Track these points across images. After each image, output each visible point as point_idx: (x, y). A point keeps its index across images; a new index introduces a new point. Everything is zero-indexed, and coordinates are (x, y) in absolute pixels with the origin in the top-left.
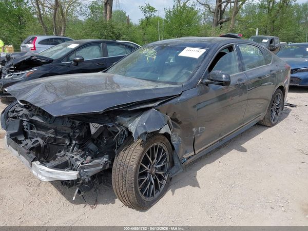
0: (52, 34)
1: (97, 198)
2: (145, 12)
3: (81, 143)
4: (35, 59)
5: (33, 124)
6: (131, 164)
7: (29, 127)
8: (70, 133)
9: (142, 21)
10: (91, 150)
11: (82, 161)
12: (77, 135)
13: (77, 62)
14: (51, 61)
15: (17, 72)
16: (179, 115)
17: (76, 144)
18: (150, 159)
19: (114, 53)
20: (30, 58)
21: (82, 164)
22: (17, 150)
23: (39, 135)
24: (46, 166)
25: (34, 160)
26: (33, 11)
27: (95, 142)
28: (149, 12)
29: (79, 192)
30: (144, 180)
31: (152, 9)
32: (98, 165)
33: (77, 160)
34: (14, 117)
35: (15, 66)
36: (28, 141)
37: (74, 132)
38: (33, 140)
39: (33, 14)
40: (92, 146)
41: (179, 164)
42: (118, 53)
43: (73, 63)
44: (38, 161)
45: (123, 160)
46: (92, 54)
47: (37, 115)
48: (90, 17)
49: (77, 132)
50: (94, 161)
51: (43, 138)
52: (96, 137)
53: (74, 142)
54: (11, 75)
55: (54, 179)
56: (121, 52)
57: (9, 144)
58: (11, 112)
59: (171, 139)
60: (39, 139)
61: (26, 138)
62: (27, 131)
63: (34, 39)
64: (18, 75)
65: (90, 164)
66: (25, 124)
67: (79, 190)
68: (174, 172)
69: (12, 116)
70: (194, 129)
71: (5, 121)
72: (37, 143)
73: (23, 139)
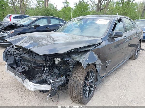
0: (19, 14)
1: (58, 98)
2: (64, 4)
3: (50, 69)
4: (14, 25)
5: (22, 59)
6: (80, 81)
7: (19, 60)
8: (44, 64)
9: (63, 9)
10: (56, 73)
11: (52, 79)
12: (48, 65)
13: (36, 27)
14: (23, 26)
15: (5, 31)
16: (101, 54)
17: (47, 69)
18: (88, 78)
19: (54, 23)
20: (11, 25)
21: (53, 80)
22: (14, 73)
23: (25, 65)
24: (33, 82)
25: (25, 79)
26: (9, 2)
27: (57, 68)
28: (66, 4)
29: (50, 96)
30: (85, 89)
31: (68, 3)
32: (61, 81)
33: (50, 78)
34: (11, 55)
35: (5, 28)
36: (19, 68)
37: (46, 63)
38: (22, 67)
39: (10, 4)
40: (56, 71)
41: (100, 80)
42: (56, 23)
43: (34, 27)
44: (27, 79)
45: (75, 79)
46: (43, 23)
47: (24, 54)
48: (37, 6)
49: (49, 63)
50: (58, 79)
51: (28, 66)
52: (58, 66)
53: (46, 68)
54: (2, 33)
55: (38, 89)
56: (57, 22)
57: (8, 69)
58: (8, 52)
59: (96, 66)
60: (25, 67)
61: (18, 66)
62: (18, 62)
63: (10, 16)
64: (6, 33)
65: (57, 81)
66: (17, 58)
67: (50, 95)
68: (98, 84)
69: (9, 54)
70: (107, 62)
71: (6, 57)
72: (25, 69)
73: (16, 66)
